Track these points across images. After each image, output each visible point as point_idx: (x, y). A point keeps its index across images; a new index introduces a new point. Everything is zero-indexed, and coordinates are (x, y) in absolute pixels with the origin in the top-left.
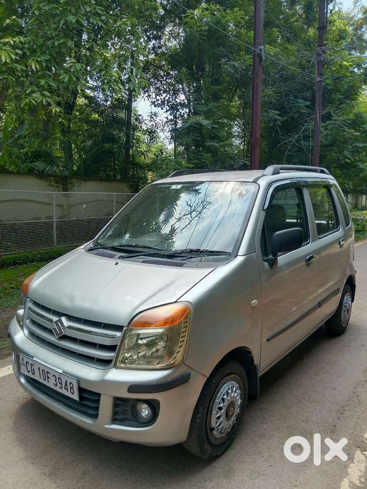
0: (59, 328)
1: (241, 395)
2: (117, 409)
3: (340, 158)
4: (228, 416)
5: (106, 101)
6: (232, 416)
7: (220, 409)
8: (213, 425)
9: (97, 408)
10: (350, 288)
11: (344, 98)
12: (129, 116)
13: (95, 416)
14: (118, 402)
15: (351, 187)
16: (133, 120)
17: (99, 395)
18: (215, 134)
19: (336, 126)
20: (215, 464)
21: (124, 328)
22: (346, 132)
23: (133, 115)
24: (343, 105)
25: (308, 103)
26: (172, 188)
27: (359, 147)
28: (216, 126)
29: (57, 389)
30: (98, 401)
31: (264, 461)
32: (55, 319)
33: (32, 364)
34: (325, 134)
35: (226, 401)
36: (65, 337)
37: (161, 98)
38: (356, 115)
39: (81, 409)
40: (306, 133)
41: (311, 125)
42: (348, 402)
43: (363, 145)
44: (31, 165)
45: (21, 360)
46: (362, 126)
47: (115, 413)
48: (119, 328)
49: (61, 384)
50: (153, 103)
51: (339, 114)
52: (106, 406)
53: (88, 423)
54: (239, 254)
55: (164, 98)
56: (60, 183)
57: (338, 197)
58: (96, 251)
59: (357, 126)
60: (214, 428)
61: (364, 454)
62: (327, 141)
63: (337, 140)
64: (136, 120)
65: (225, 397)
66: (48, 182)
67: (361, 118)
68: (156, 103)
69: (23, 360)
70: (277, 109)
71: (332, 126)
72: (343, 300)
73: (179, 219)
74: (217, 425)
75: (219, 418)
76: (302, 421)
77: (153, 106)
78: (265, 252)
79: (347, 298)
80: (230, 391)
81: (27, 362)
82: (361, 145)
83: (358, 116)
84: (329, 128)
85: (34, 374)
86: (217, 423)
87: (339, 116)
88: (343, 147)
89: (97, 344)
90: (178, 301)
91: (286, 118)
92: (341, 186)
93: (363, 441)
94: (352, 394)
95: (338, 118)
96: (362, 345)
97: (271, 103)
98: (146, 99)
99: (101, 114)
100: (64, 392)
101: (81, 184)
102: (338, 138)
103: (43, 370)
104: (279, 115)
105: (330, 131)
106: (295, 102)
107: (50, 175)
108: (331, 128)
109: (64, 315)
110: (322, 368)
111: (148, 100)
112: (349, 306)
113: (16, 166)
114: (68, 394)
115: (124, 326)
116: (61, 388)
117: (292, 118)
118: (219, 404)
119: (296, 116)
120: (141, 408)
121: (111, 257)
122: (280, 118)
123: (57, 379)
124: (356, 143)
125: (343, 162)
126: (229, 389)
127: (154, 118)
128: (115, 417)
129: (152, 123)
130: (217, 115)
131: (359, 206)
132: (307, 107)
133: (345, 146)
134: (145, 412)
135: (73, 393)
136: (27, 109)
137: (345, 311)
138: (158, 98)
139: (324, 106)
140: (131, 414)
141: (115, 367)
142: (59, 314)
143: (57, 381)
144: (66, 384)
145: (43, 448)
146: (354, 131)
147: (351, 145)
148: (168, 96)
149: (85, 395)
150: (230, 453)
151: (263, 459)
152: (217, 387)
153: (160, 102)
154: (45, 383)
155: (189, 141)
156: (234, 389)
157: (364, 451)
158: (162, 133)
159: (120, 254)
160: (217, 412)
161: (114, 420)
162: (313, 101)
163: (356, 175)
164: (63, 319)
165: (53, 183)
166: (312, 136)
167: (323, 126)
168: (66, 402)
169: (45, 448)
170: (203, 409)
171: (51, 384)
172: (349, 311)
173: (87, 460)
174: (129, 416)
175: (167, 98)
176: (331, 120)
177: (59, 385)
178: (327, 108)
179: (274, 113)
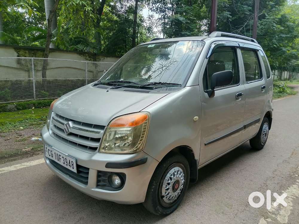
0: (67, 128)
1: (184, 176)
2: (99, 179)
3: (270, 44)
4: (174, 189)
5: (122, 8)
6: (177, 189)
7: (169, 184)
8: (163, 194)
9: (88, 178)
10: (268, 120)
11: (275, 4)
12: (135, 17)
13: (86, 183)
14: (100, 174)
15: (278, 65)
16: (138, 20)
17: (88, 169)
18: (188, 26)
19: (268, 22)
20: (165, 219)
21: (105, 128)
22: (274, 27)
23: (138, 17)
24: (274, 9)
25: (250, 8)
26: (148, 47)
27: (283, 37)
28: (189, 21)
29: (65, 166)
30: (88, 173)
31: (197, 220)
32: (65, 122)
33: (51, 151)
34: (260, 27)
35: (173, 179)
36: (71, 134)
37: (156, 6)
38: (282, 16)
39: (79, 178)
40: (248, 28)
41: (251, 22)
42: (260, 189)
43: (286, 36)
44: (75, 47)
45: (45, 148)
46: (286, 23)
47: (98, 181)
48: (102, 127)
49: (67, 162)
50: (151, 9)
51: (271, 15)
52: (92, 177)
53: (82, 187)
54: (187, 85)
55: (158, 6)
56: (92, 58)
57: (264, 61)
58: (98, 86)
59: (283, 23)
60: (164, 196)
61: (266, 220)
62: (262, 33)
63: (268, 32)
64: (140, 20)
65: (172, 177)
66: (85, 57)
67: (286, 17)
68: (153, 9)
69: (46, 149)
70: (229, 11)
71: (265, 23)
72: (263, 127)
73: (155, 72)
74: (166, 194)
75: (167, 189)
76: (227, 198)
77: (150, 11)
78: (206, 87)
79: (266, 126)
80: (176, 173)
81: (49, 149)
82: (284, 36)
83: (283, 16)
84: (263, 24)
85: (52, 157)
86: (166, 193)
87: (271, 16)
88: (272, 37)
89: (89, 137)
90: (141, 111)
91: (235, 17)
92: (270, 63)
93: (266, 212)
94: (263, 185)
95: (270, 18)
96: (274, 156)
97: (225, 7)
98: (146, 6)
99: (119, 16)
100: (68, 167)
101: (104, 59)
102: (269, 30)
103: (57, 154)
104: (230, 15)
105: (264, 26)
106: (241, 8)
107: (86, 53)
108: (265, 24)
109: (71, 120)
110: (245, 168)
111: (148, 7)
112: (267, 131)
113: (65, 46)
114: (71, 169)
115: (105, 126)
116: (67, 165)
117: (239, 17)
118: (168, 181)
119: (242, 16)
120: (115, 179)
121: (106, 88)
122: (231, 17)
123: (65, 160)
124: (281, 34)
125: (272, 47)
126: (175, 172)
127: (151, 18)
128: (98, 184)
129: (150, 22)
130: (189, 14)
131: (283, 78)
132: (250, 11)
133: (274, 36)
134: (117, 181)
135: (73, 168)
136: (72, 11)
137: (263, 134)
138: (154, 5)
139: (260, 10)
140: (108, 182)
141: (99, 152)
142: (68, 120)
143: (65, 161)
144: (69, 163)
145: (58, 203)
146: (280, 26)
147: (278, 36)
148: (160, 4)
149: (81, 170)
150: (176, 213)
151: (197, 219)
152: (167, 169)
153: (155, 8)
154: (58, 162)
155: (171, 31)
156: (179, 173)
157: (267, 219)
158: (156, 28)
159: (111, 87)
160: (166, 185)
161: (98, 186)
162: (253, 7)
163: (281, 56)
164: (70, 123)
165: (87, 58)
166: (252, 29)
167: (259, 23)
168: (71, 175)
169: (59, 203)
170: (156, 183)
171: (61, 163)
172: (266, 135)
173: (84, 212)
174: (107, 184)
175: (159, 6)
176: (264, 19)
177: (66, 163)
178: (263, 11)
179: (227, 14)
